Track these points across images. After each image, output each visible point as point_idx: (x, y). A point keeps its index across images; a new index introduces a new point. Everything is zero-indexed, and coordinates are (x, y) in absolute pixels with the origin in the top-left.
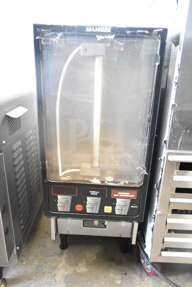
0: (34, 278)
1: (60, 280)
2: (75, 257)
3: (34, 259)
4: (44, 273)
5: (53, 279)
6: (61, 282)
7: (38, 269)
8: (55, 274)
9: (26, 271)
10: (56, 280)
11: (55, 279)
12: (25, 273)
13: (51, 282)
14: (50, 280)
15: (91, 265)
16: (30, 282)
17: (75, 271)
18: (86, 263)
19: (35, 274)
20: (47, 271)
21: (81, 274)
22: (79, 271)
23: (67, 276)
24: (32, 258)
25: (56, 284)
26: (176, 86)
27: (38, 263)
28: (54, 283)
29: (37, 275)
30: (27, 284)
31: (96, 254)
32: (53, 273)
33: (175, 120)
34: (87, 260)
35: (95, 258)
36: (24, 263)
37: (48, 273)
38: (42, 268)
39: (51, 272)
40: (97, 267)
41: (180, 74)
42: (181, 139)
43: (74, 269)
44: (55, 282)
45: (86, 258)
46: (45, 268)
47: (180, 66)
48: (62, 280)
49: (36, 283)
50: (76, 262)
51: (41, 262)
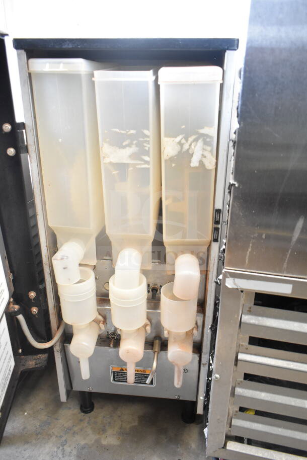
0: (34, 441)
1: (71, 453)
2: (104, 417)
3: (43, 409)
4: (50, 436)
5: (61, 448)
6: (71, 456)
7: (44, 428)
8: (66, 441)
9: (25, 428)
10: (64, 451)
11: (63, 449)
12: (23, 431)
13: (57, 454)
14: (55, 449)
15: (126, 434)
16: (26, 446)
17: (97, 441)
18: (119, 431)
19: (37, 434)
20: (56, 433)
21: (106, 448)
22: (104, 442)
23: (83, 448)
24: (39, 408)
25: (63, 457)
26: (235, 147)
27: (47, 417)
28: (60, 456)
29: (39, 436)
30: (19, 450)
31: (139, 417)
32: (63, 439)
33: (237, 212)
34: (122, 425)
35: (136, 423)
36: (26, 414)
37: (57, 437)
38: (50, 427)
39: (61, 437)
40: (136, 440)
41: (242, 125)
42: (250, 250)
43: (97, 436)
44: (63, 454)
45: (122, 421)
46: (54, 428)
47: (241, 108)
48: (75, 452)
49: (34, 450)
50: (104, 426)
51: (51, 417)
